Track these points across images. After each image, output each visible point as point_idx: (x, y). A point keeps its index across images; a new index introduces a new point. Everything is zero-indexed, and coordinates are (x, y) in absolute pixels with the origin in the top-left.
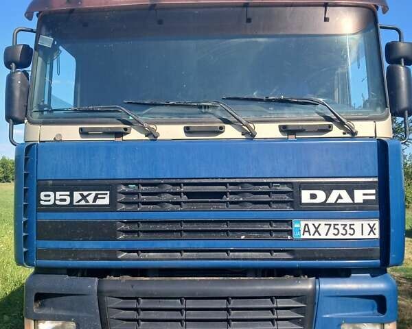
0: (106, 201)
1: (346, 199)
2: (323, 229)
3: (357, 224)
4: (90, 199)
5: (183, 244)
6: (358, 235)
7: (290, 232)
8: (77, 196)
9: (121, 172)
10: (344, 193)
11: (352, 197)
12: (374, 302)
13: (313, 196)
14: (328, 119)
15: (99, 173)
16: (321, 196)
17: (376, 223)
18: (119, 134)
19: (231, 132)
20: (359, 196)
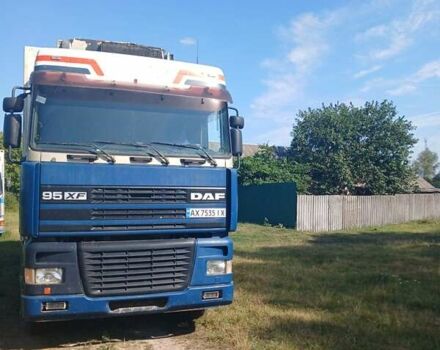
0: (85, 198)
1: (212, 198)
2: (201, 213)
3: (216, 210)
4: (75, 196)
5: (128, 222)
6: (216, 216)
7: (185, 215)
8: (67, 194)
9: (94, 181)
10: (210, 195)
11: (214, 196)
12: (220, 250)
13: (196, 196)
14: (203, 157)
15: (80, 182)
16: (200, 196)
17: (224, 210)
18: (92, 160)
19: (155, 162)
20: (218, 196)
